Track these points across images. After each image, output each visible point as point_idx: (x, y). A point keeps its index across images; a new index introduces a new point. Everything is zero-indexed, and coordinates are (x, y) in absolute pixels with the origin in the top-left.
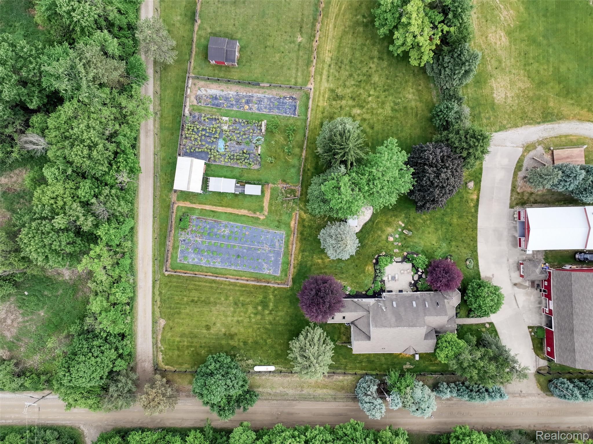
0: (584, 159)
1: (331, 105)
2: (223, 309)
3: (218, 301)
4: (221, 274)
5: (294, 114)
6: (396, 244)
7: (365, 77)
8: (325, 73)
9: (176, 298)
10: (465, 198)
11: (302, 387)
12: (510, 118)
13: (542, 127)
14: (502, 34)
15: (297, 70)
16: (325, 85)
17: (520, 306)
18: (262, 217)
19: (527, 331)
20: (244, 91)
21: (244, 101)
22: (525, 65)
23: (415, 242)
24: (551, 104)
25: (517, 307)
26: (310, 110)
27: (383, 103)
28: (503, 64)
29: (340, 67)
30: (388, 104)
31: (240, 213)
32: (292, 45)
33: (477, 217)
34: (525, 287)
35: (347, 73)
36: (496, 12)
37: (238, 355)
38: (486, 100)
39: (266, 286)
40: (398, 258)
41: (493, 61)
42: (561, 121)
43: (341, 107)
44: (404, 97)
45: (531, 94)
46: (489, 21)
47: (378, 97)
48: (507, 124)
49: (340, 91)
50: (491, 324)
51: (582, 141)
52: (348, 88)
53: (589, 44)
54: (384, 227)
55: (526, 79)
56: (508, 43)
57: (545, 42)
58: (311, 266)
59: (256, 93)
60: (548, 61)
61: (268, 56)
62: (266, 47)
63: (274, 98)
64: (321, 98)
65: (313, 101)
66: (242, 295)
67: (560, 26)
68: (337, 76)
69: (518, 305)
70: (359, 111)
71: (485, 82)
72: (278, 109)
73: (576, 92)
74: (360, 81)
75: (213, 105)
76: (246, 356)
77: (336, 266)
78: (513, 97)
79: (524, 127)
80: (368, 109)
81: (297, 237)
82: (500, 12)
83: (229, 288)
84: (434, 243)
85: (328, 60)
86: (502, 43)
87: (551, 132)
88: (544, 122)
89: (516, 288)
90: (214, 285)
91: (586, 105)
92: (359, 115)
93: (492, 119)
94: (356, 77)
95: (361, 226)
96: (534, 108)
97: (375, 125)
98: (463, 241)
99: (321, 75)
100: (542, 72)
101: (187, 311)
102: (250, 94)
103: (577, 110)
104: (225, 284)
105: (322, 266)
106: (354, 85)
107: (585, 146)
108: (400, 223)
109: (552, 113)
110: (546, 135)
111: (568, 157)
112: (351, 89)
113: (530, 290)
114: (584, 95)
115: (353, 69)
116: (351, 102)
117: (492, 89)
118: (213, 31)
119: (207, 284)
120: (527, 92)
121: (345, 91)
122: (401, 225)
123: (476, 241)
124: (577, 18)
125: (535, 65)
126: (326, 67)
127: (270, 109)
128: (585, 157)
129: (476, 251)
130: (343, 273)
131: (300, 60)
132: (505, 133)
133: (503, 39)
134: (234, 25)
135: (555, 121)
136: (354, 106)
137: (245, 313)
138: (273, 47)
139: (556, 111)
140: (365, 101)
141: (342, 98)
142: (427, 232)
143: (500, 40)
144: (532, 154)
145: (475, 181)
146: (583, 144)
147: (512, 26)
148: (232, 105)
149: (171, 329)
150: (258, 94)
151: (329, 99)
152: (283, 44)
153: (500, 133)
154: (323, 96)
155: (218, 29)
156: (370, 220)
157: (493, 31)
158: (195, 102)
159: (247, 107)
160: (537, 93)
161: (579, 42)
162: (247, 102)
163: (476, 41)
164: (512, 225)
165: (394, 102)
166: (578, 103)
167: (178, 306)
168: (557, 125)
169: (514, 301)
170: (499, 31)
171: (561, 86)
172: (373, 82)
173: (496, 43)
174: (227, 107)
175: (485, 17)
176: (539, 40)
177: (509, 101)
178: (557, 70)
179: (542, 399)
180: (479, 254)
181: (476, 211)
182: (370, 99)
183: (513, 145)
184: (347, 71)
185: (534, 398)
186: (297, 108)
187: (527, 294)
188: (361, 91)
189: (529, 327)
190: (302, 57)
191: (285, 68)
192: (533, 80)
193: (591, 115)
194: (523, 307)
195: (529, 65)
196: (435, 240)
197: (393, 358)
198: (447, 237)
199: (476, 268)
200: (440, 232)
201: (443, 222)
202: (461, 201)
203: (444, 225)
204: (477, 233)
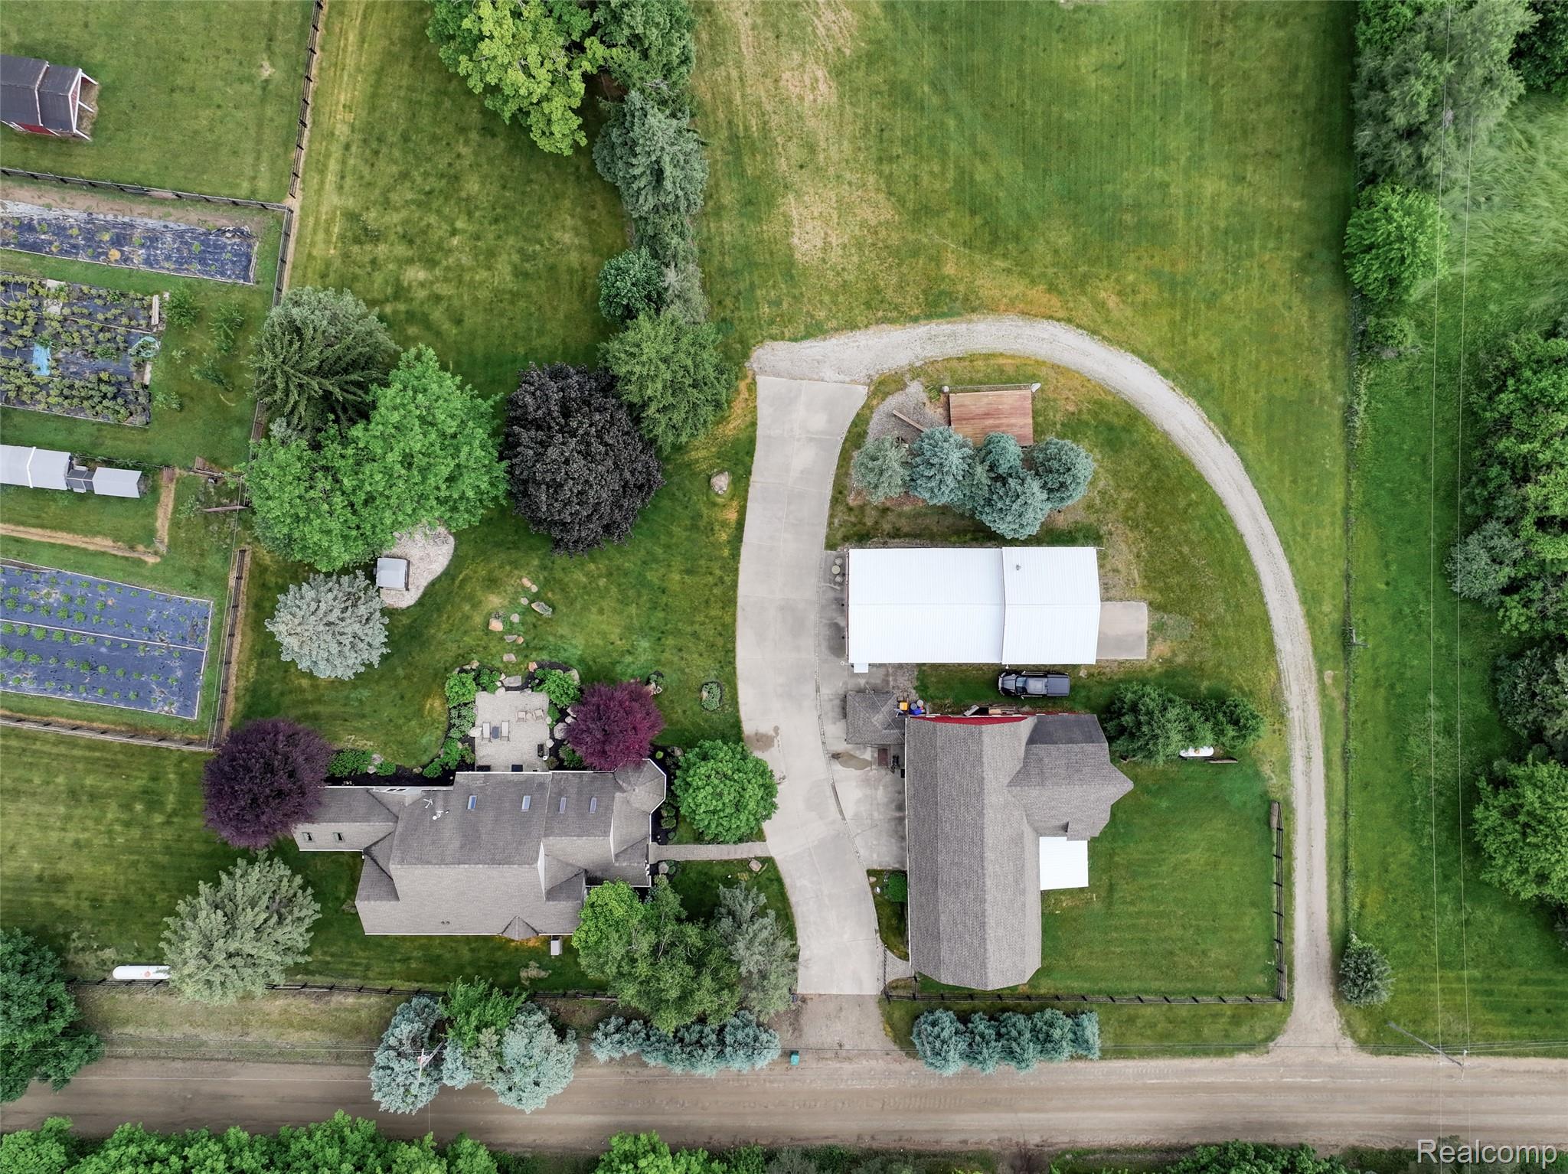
0: (1030, 421)
1: (346, 256)
2: (37, 808)
3: (24, 787)
4: (35, 712)
5: (246, 278)
6: (509, 638)
7: (444, 182)
8: (333, 166)
10: (705, 519)
11: (246, 1025)
12: (835, 303)
13: (922, 330)
14: (820, 74)
15: (258, 158)
16: (332, 200)
17: (848, 814)
18: (151, 560)
19: (864, 882)
20: (107, 211)
21: (106, 237)
22: (880, 160)
23: (562, 636)
24: (949, 269)
25: (839, 816)
26: (288, 266)
27: (491, 254)
28: (821, 157)
29: (376, 153)
30: (505, 257)
31: (91, 547)
32: (246, 88)
33: (737, 569)
34: (863, 764)
35: (394, 169)
36: (803, 14)
37: (75, 935)
38: (771, 254)
39: (157, 748)
40: (512, 679)
41: (792, 147)
42: (974, 317)
43: (373, 262)
44: (550, 239)
45: (895, 239)
46: (783, 38)
47: (478, 238)
48: (828, 318)
49: (371, 217)
50: (768, 861)
51: (1030, 370)
52: (397, 210)
53: (1054, 109)
54: (479, 593)
55: (881, 197)
56: (834, 99)
57: (935, 100)
58: (282, 694)
59: (144, 218)
60: (944, 152)
61: (178, 116)
62: (172, 90)
63: (193, 231)
64: (321, 236)
65: (298, 242)
66: (88, 772)
67: (980, 57)
68: (368, 177)
69: (841, 812)
70: (421, 274)
71: (770, 203)
72: (203, 261)
73: (1017, 238)
74: (430, 193)
75: (22, 245)
76: (96, 939)
77: (347, 697)
78: (844, 247)
79: (873, 329)
80: (448, 269)
81: (246, 616)
82: (815, 13)
83: (55, 750)
84: (614, 637)
85: (342, 131)
86: (820, 99)
87: (949, 345)
88: (929, 317)
89: (837, 766)
90: (13, 743)
91: (1044, 275)
92: (422, 285)
93: (785, 305)
94: (419, 180)
95: (422, 590)
96: (902, 277)
97: (467, 313)
98: (695, 634)
99: (322, 171)
100: (925, 183)
102: (127, 219)
103: (1018, 287)
104: (46, 741)
105: (309, 696)
106: (413, 201)
107: (1036, 386)
108: (526, 582)
109: (950, 294)
110: (932, 352)
111: (987, 415)
112: (404, 214)
113: (874, 772)
114: (1040, 247)
115: (411, 158)
116: (401, 250)
117: (788, 222)
118: (27, 41)
120: (883, 234)
121: (387, 218)
122: (529, 589)
123: (732, 638)
124: (1023, 38)
125: (908, 163)
126: (336, 151)
127: (181, 262)
128: (1036, 414)
129: (732, 663)
130: (364, 716)
131: (267, 131)
132: (822, 343)
133: (822, 87)
134: (86, 25)
135: (960, 314)
136: (410, 261)
137: (98, 821)
138: (192, 90)
139: (961, 288)
140: (440, 248)
141: (373, 237)
142: (594, 610)
143: (813, 89)
144: (892, 402)
145: (732, 473)
146: (1033, 378)
147: (848, 52)
148: (74, 246)
150: (146, 220)
151: (342, 237)
152: (220, 83)
153: (806, 344)
154: (328, 231)
155: (40, 36)
156: (446, 573)
157: (796, 62)
159: (115, 254)
160: (911, 237)
161: (1028, 102)
163: (749, 91)
164: (831, 595)
165: (521, 251)
166: (1023, 268)
168: (964, 326)
169: (833, 800)
170: (811, 66)
171: (978, 220)
172: (463, 194)
173: (801, 98)
174: (61, 252)
175: (775, 26)
176: (919, 94)
177: (835, 256)
178: (964, 178)
179: (896, 1067)
180: (739, 672)
181: (735, 555)
182: (455, 241)
183: (841, 377)
184: (396, 162)
185: (873, 1063)
186: (254, 260)
187: (866, 782)
188: (432, 219)
189: (870, 873)
190: (272, 120)
191: (224, 150)
192: (902, 201)
193: (1055, 301)
194: (857, 816)
195: (890, 160)
196: (618, 631)
197: (493, 949)
198: (654, 623)
199: (729, 709)
200: (633, 610)
201: (642, 583)
202: (694, 527)
203: (644, 591)
204: (734, 615)
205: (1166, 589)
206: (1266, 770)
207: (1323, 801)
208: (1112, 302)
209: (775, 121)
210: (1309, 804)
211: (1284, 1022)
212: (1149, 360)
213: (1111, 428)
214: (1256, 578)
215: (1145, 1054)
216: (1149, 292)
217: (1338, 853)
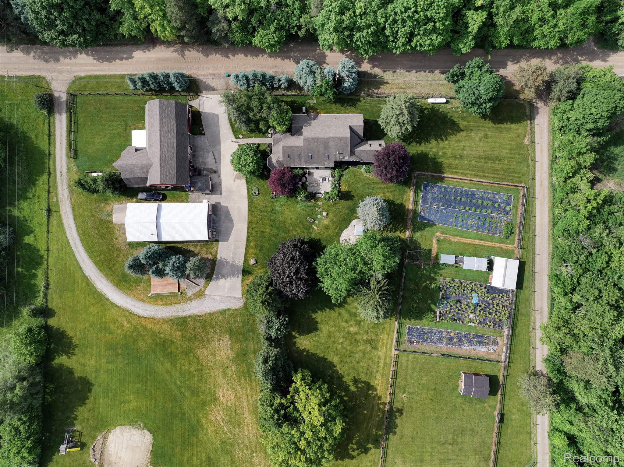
0: (152, 283)
1: (377, 335)
2: (473, 153)
3: (477, 160)
4: (475, 184)
5: (409, 327)
6: (321, 210)
7: (345, 360)
8: (381, 365)
9: (514, 163)
10: (258, 249)
11: (404, 84)
12: (216, 322)
13: (188, 313)
14: (222, 398)
15: (406, 367)
16: (382, 353)
17: (211, 153)
18: (438, 234)
19: (206, 131)
20: (455, 349)
21: (455, 340)
22: (202, 370)
23: (304, 211)
24: (179, 333)
26: (396, 331)
27: (329, 336)
28: (221, 371)
29: (367, 370)
30: (325, 336)
31: (458, 238)
32: (411, 391)
33: (248, 233)
34: (207, 169)
35: (361, 364)
36: (227, 419)
37: (460, 112)
38: (237, 338)
39: (435, 173)
40: (320, 196)
41: (230, 374)
42: (170, 318)
43: (368, 333)
44: (310, 342)
45: (197, 343)
46: (234, 410)
47: (334, 342)
48: (219, 316)
49: (368, 348)
50: (237, 138)
51: (152, 300)
52: (360, 351)
53: (144, 388)
54: (331, 224)
55: (201, 358)
56: (217, 390)
57: (183, 390)
58: (395, 191)
59: (444, 348)
60: (181, 373)
61: (433, 381)
62: (435, 389)
63: (427, 343)
64: (385, 342)
65: (393, 339)
66: (456, 165)
67: (169, 405)
68: (370, 361)
69: (213, 154)
70: (352, 329)
71: (237, 355)
72: (423, 332)
73: (156, 344)
74: (350, 356)
75: (482, 337)
76: (453, 111)
77: (373, 190)
78: (213, 340)
79: (204, 313)
80: (344, 331)
81: (407, 216)
82: (223, 419)
83: (467, 172)
84: (287, 210)
85: (379, 377)
86: (222, 390)
87: (179, 308)
88: (185, 318)
89: (215, 169)
90: (481, 174)
91: (147, 332)
92: (352, 326)
93: (232, 321)
94: (353, 361)
95: (350, 225)
96: (194, 331)
97: (337, 317)
98: (261, 211)
99: (385, 363)
100: (187, 362)
101: (505, 151)
102: (449, 346)
103: (156, 328)
104: (471, 174)
105: (386, 190)
106: (355, 354)
107: (149, 295)
108: (316, 228)
109: (178, 325)
110: (184, 306)
111: (166, 285)
112: (358, 349)
113: (203, 167)
114: (149, 341)
115: (356, 368)
116: (359, 337)
117: (232, 349)
118: (482, 404)
119: (487, 175)
120: (201, 345)
121: (363, 348)
123: (249, 210)
124: (155, 412)
125: (192, 369)
126: (381, 371)
127: (431, 332)
128: (150, 286)
129: (249, 202)
130: (368, 184)
131: (403, 376)
132: (220, 308)
133: (221, 394)
134: (463, 410)
135: (175, 319)
136: (356, 334)
137: (453, 149)
138: (428, 390)
139: (175, 327)
140: (346, 338)
141: (367, 341)
142: (293, 219)
143: (224, 393)
144: (197, 289)
145: (249, 265)
146: (151, 297)
147: (213, 406)
148: (465, 337)
149: (518, 136)
150: (442, 346)
151: (378, 341)
152: (419, 392)
153: (226, 308)
154: (383, 343)
155: (478, 406)
156: (342, 231)
157: (230, 401)
158: (499, 339)
159: (452, 334)
160: (191, 344)
161: (153, 390)
162: (451, 338)
163: (245, 392)
164: (217, 225)
165: (320, 337)
166: (154, 334)
167: (512, 156)
168: (174, 315)
169: (216, 158)
170: (224, 401)
171: (169, 350)
172: (339, 356)
173: (228, 390)
174: (470, 335)
175: (237, 414)
176: (189, 392)
177: (216, 337)
178: (174, 364)
179: (195, 72)
180: (247, 199)
181: (248, 237)
182: (341, 340)
183: (214, 297)
184: (361, 366)
185: (202, 73)
186: (407, 333)
187: (205, 164)
188: (349, 348)
189: (204, 134)
190: (402, 380)
191: (418, 369)
192: (194, 356)
193: (144, 323)
194: (208, 152)
195: (198, 370)
196: (286, 212)
197: (325, 109)
198: (274, 215)
199: (250, 187)
200: (281, 219)
201: (278, 228)
202: (262, 247)
203: (278, 225)
204: (248, 218)
205: (107, 228)
206: (75, 169)
207: (57, 158)
208: (125, 323)
209: (236, 382)
210: (61, 157)
211: (69, 86)
212: (113, 304)
213: (125, 281)
214: (78, 232)
215: (114, 76)
216: (113, 327)
217: (52, 141)
